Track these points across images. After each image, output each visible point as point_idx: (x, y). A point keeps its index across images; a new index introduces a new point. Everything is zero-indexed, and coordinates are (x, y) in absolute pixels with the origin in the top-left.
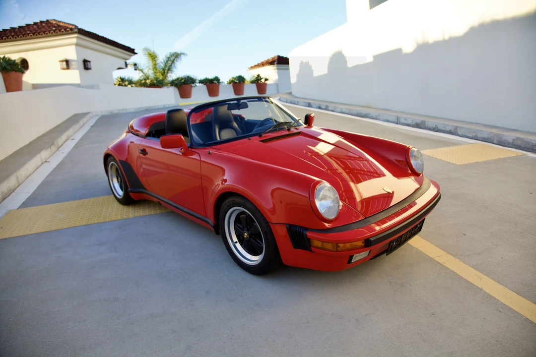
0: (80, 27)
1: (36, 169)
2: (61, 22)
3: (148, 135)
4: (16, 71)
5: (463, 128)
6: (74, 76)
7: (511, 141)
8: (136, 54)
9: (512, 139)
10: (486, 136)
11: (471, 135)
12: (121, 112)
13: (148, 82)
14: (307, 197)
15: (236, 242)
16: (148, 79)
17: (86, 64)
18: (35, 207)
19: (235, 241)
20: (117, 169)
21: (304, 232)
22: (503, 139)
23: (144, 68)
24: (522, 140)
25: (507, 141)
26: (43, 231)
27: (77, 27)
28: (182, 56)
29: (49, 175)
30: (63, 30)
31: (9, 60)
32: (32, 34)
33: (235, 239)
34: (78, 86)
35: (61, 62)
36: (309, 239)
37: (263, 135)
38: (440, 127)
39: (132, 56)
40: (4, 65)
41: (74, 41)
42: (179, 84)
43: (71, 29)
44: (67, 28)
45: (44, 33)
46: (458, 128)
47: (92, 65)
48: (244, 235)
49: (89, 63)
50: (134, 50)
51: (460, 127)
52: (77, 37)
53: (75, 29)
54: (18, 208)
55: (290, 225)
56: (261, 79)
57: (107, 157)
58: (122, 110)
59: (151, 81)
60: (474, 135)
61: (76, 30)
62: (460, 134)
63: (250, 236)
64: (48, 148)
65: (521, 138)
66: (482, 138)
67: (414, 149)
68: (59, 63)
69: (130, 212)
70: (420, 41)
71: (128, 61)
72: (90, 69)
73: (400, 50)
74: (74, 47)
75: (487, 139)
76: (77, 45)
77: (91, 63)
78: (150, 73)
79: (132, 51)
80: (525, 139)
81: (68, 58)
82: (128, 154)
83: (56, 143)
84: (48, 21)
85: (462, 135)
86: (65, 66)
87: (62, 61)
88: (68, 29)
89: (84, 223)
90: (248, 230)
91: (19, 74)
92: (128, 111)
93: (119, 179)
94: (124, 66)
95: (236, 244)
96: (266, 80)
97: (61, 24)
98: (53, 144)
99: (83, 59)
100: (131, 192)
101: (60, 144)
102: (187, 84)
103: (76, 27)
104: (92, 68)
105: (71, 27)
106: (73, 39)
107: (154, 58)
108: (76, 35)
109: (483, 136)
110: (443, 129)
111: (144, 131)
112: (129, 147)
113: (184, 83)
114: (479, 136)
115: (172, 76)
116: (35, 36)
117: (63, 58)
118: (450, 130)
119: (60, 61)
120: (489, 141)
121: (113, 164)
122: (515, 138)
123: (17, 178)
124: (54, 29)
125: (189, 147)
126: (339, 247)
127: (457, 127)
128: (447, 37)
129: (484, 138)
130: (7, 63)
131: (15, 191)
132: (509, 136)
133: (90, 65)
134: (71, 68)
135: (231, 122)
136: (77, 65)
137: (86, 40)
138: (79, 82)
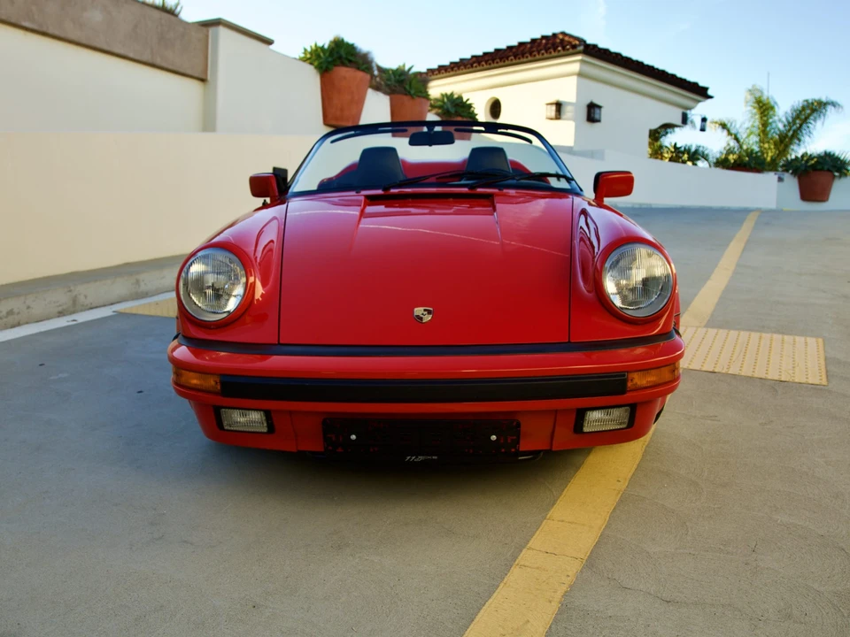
4: (462, 117)
6: (564, 133)
8: (711, 97)
13: (732, 158)
17: (592, 113)
27: (585, 42)
28: (829, 108)
30: (560, 49)
31: (460, 98)
32: (512, 57)
34: (570, 149)
35: (549, 106)
39: (699, 101)
41: (576, 67)
42: (803, 168)
43: (574, 47)
44: (569, 44)
47: (604, 114)
49: (597, 111)
50: (706, 89)
52: (582, 61)
53: (580, 45)
59: (739, 157)
61: (581, 48)
68: (544, 107)
71: (688, 112)
72: (599, 121)
74: (575, 78)
76: (580, 75)
77: (602, 109)
78: (752, 143)
79: (701, 92)
81: (562, 99)
84: (554, 35)
86: (553, 114)
87: (551, 104)
88: (568, 47)
94: (678, 121)
99: (588, 102)
102: (822, 170)
103: (582, 41)
104: (603, 119)
105: (573, 42)
106: (573, 64)
107: (764, 111)
108: (579, 57)
113: (814, 167)
115: (797, 151)
117: (554, 100)
119: (548, 104)
130: (453, 102)
133: (600, 114)
134: (563, 116)
136: (575, 112)
137: (601, 67)
138: (571, 143)
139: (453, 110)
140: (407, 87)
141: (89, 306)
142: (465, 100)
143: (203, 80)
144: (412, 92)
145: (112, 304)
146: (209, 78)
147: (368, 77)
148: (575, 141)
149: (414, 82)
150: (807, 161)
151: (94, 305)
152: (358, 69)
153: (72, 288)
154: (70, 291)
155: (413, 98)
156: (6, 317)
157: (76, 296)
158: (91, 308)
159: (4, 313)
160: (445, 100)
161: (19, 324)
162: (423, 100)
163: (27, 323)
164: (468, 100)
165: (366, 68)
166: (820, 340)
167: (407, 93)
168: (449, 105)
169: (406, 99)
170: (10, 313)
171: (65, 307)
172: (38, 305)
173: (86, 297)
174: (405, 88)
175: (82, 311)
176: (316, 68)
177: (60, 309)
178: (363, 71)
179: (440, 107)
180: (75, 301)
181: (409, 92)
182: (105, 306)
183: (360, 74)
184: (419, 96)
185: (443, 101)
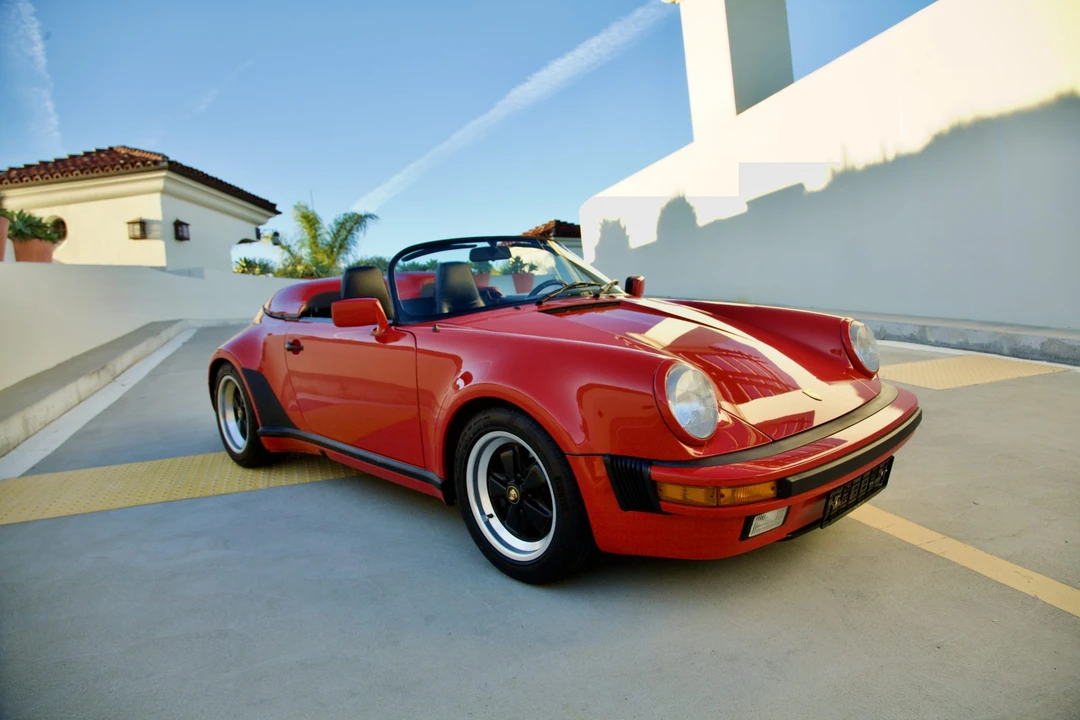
0: (172, 159)
1: (66, 412)
2: (135, 150)
3: (305, 314)
4: (40, 238)
5: (936, 327)
6: (154, 252)
7: (1039, 348)
8: (279, 213)
9: (1040, 342)
10: (985, 341)
11: (953, 342)
13: (300, 268)
14: (649, 395)
15: (491, 516)
16: (300, 263)
17: (180, 231)
18: (59, 474)
19: (487, 513)
20: (236, 392)
21: (644, 468)
22: (1022, 344)
23: (292, 244)
24: (1061, 343)
25: (1029, 347)
26: (72, 512)
27: (167, 158)
28: (368, 220)
29: (91, 422)
30: (139, 164)
31: (32, 217)
32: (78, 172)
33: (489, 508)
34: (162, 269)
35: (131, 225)
36: (654, 484)
37: (544, 304)
38: (891, 330)
39: (270, 217)
40: (20, 226)
41: (160, 184)
43: (156, 162)
44: (148, 160)
45: (102, 170)
46: (927, 329)
47: (193, 231)
48: (509, 495)
49: (185, 228)
50: (274, 206)
51: (931, 327)
52: (166, 178)
53: (163, 161)
54: (22, 475)
55: (612, 456)
56: (523, 265)
57: (217, 367)
59: (306, 268)
60: (961, 340)
61: (165, 164)
62: (933, 340)
63: (523, 495)
64: (94, 373)
65: (1058, 340)
66: (977, 345)
67: (856, 323)
68: (127, 225)
69: (259, 480)
70: (839, 168)
71: (260, 227)
72: (188, 239)
73: (800, 187)
74: (157, 197)
75: (987, 347)
76: (164, 192)
77: (190, 227)
79: (270, 208)
80: (1066, 342)
81: (146, 216)
82: (264, 358)
83: (110, 367)
84: (111, 149)
85: (937, 342)
86: (138, 233)
87: (133, 223)
88: (149, 163)
89: (161, 499)
90: (518, 483)
91: (46, 244)
93: (240, 412)
94: (253, 237)
95: (491, 520)
96: (533, 267)
97: (136, 154)
98: (103, 368)
99: (174, 219)
100: (264, 434)
101: (119, 370)
103: (165, 158)
104: (191, 237)
105: (154, 158)
106: (157, 180)
107: (314, 224)
108: (163, 174)
109: (979, 342)
110: (898, 333)
111: (296, 308)
112: (265, 344)
114: (972, 341)
116: (85, 175)
117: (135, 217)
118: (912, 335)
119: (129, 223)
120: (991, 350)
121: (228, 381)
122: (1045, 340)
123: (26, 423)
124: (122, 162)
125: (391, 325)
126: (723, 496)
127: (924, 327)
128: (891, 157)
129: (982, 345)
130: (25, 222)
131: (19, 448)
132: (1033, 339)
133: (188, 232)
134: (150, 236)
135: (475, 299)
136: (162, 230)
137: (182, 183)
138: (163, 263)
142: (38, 219)
148: (167, 261)
160: (15, 219)
164: (42, 219)
185: (12, 221)
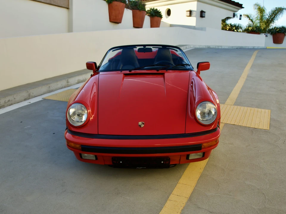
4: (157, 16)
6: (192, 21)
8: (243, 8)
12: (217, 47)
13: (250, 28)
17: (202, 14)
28: (284, 10)
31: (157, 10)
35: (187, 12)
39: (239, 9)
42: (274, 32)
47: (206, 15)
49: (204, 13)
50: (241, 5)
58: (218, 46)
59: (253, 28)
71: (236, 13)
72: (204, 17)
74: (196, 3)
76: (198, 1)
77: (206, 13)
78: (257, 23)
79: (240, 6)
81: (192, 9)
86: (188, 14)
87: (188, 11)
91: (159, 18)
92: (223, 47)
94: (232, 16)
99: (201, 10)
102: (281, 33)
104: (206, 16)
107: (262, 11)
113: (278, 32)
115: (273, 26)
117: (189, 10)
119: (187, 11)
133: (205, 14)
134: (192, 16)
136: (196, 14)
138: (195, 25)
139: (154, 14)
140: (138, 7)
141: (34, 96)
142: (158, 10)
143: (68, 8)
144: (140, 9)
145: (42, 95)
146: (70, 8)
147: (125, 5)
148: (196, 25)
149: (140, 5)
150: (276, 30)
151: (36, 96)
152: (121, 2)
153: (28, 91)
154: (28, 92)
155: (140, 11)
156: (8, 102)
157: (30, 93)
158: (35, 97)
159: (7, 101)
160: (151, 10)
161: (12, 104)
162: (144, 12)
163: (15, 104)
164: (159, 10)
165: (124, 2)
166: (270, 110)
167: (138, 9)
168: (153, 12)
169: (137, 11)
170: (9, 101)
171: (26, 97)
172: (18, 97)
173: (33, 93)
174: (137, 8)
175: (32, 98)
176: (107, 2)
177: (25, 98)
178: (123, 3)
179: (150, 13)
180: (29, 95)
181: (139, 9)
182: (39, 96)
183: (122, 4)
184: (142, 10)
185: (151, 11)
